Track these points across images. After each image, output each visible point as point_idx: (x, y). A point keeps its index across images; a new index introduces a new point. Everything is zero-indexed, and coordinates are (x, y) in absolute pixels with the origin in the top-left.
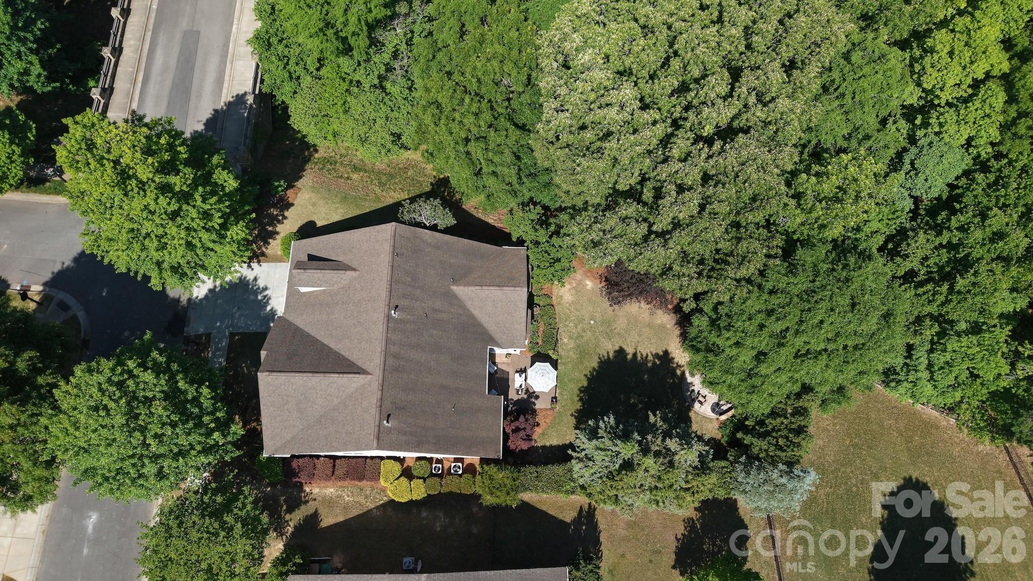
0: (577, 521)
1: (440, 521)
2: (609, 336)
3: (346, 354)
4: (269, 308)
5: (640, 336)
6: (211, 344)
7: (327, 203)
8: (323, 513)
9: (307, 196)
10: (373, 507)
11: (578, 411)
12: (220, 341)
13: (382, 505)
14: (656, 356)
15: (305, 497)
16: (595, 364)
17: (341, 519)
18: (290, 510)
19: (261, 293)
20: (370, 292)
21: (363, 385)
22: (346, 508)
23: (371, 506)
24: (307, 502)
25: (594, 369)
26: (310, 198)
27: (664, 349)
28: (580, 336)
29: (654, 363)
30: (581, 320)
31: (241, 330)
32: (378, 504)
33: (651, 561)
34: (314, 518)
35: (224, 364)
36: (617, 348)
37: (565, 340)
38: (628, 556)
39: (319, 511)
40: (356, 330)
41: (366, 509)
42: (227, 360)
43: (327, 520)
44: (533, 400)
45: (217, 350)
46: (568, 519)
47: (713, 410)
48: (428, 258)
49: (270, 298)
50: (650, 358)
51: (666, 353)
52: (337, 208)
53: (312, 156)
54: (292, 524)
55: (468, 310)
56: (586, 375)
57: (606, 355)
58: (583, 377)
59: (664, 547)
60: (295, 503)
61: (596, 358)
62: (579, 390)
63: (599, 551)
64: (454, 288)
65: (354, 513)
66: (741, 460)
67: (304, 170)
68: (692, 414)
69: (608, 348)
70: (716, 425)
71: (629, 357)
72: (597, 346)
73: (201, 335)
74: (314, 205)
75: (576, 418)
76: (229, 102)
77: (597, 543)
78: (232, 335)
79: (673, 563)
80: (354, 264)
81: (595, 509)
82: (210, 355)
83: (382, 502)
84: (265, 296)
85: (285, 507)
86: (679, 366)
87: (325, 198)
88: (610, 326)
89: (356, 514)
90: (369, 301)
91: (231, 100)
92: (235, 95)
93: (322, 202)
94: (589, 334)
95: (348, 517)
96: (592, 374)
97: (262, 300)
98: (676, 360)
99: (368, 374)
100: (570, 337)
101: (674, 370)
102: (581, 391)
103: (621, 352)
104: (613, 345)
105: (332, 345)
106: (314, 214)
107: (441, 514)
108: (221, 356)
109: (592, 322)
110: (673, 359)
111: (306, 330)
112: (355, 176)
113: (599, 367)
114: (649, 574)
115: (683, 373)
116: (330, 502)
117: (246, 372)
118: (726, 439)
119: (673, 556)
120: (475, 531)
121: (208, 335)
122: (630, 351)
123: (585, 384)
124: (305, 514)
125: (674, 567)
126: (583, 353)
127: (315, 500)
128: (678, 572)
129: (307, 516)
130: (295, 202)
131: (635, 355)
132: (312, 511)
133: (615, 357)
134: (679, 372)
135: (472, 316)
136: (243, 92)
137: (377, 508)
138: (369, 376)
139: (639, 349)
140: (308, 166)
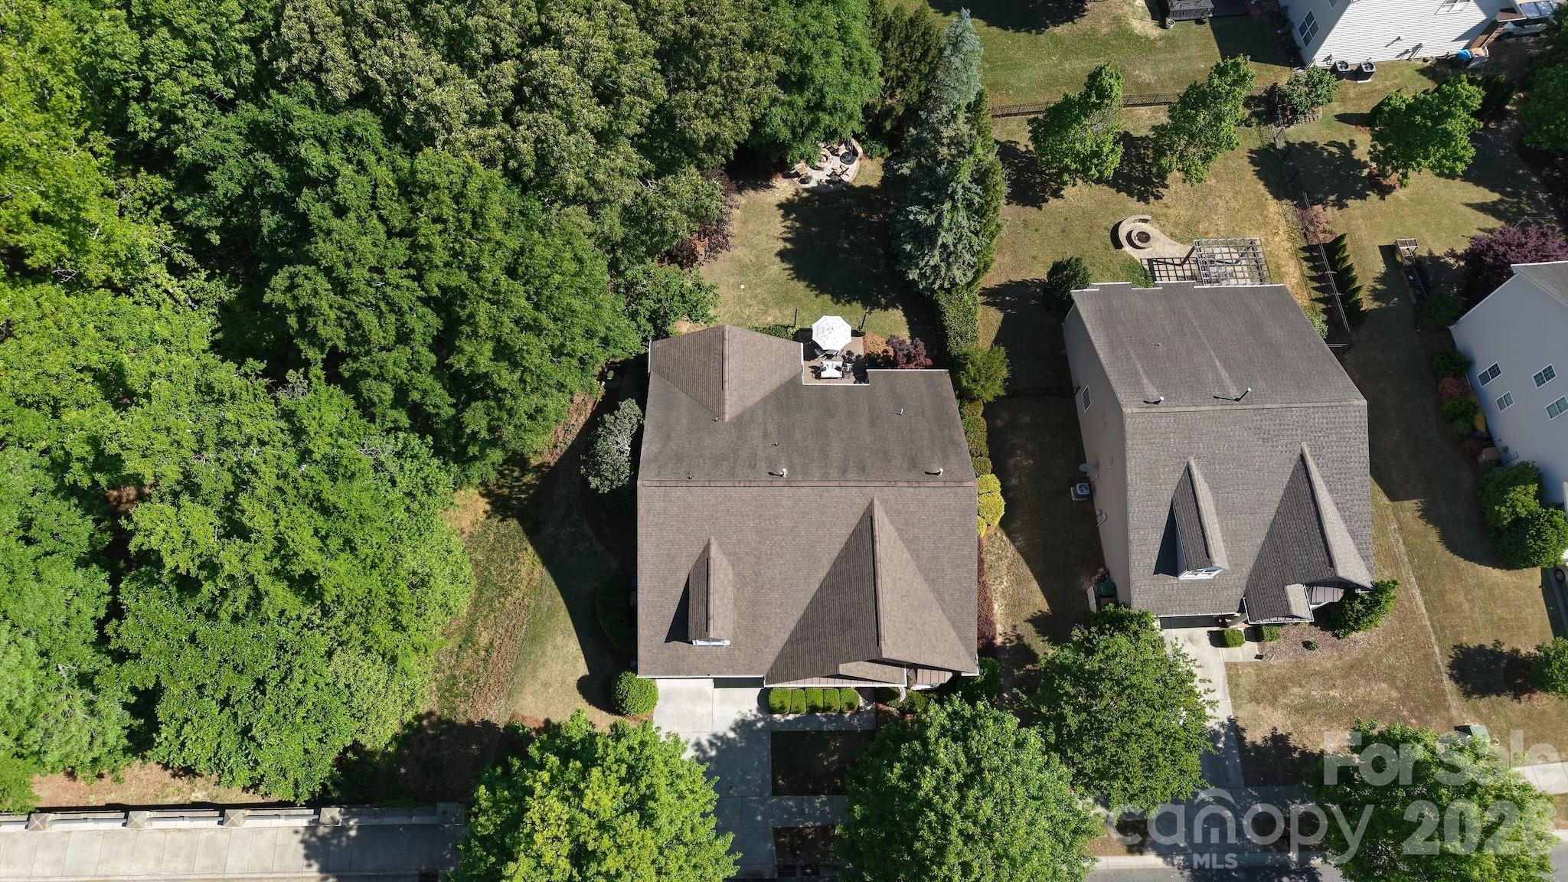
0: (1000, 306)
1: (1022, 461)
2: (760, 268)
3: (838, 547)
4: (731, 735)
5: (759, 233)
6: (792, 825)
7: (544, 665)
8: (1030, 611)
9: (530, 699)
10: (1012, 547)
11: (865, 306)
12: (786, 810)
13: (1009, 535)
14: (785, 216)
15: (1011, 641)
16: (801, 285)
17: (1035, 585)
18: (1032, 657)
19: (704, 752)
20: (747, 515)
21: (887, 512)
22: (1018, 582)
23: (1011, 549)
24: (1019, 637)
25: (807, 286)
26: (534, 693)
27: (776, 208)
28: (763, 301)
29: (795, 219)
30: (741, 300)
31: (769, 776)
32: (1009, 542)
33: (1036, 230)
34: (1039, 623)
35: (824, 798)
36: (778, 259)
37: (770, 319)
38: (1035, 253)
39: (1028, 617)
40: (803, 533)
41: (1018, 555)
42: (816, 793)
43: (1039, 603)
44: (853, 358)
45: (801, 812)
46: (1000, 316)
47: (850, 162)
48: (687, 446)
49: (715, 736)
50: (788, 223)
51: (780, 206)
52: (555, 647)
53: (439, 718)
54: (1050, 652)
55: (756, 404)
56: (817, 296)
57: (788, 272)
58: (819, 300)
59: (1019, 217)
60: (1022, 653)
61: (792, 283)
62: (836, 304)
63: (1032, 282)
64: (727, 417)
65: (1025, 570)
66: (924, 117)
67: (470, 723)
68: (857, 184)
69: (778, 269)
70: (867, 162)
71: (789, 246)
72: (775, 282)
73: (777, 844)
74: (546, 685)
75: (873, 308)
76: (321, 871)
77: (1023, 284)
78: (777, 791)
79: (1036, 209)
80: (697, 550)
81: (984, 289)
82: (810, 824)
83: (1005, 538)
84: (711, 744)
85: (1029, 667)
86: (797, 193)
87: (535, 670)
88: (746, 266)
89: (1025, 566)
90: (761, 515)
91: (315, 867)
92: (305, 862)
93: (542, 674)
94: (758, 291)
95: (1030, 576)
96: (815, 289)
97: (718, 749)
98: (790, 197)
99: (872, 504)
100: (765, 313)
101: (802, 199)
102: (838, 302)
103: (783, 255)
104: (774, 263)
105: (822, 574)
106: (564, 682)
107: (1011, 462)
108: (812, 804)
109: (742, 287)
110: (788, 199)
111: (792, 626)
112: (484, 640)
113: (804, 280)
114: (1051, 232)
115: (805, 190)
116: (1014, 605)
117: (836, 757)
118: (886, 150)
119: (1028, 208)
120: (1027, 419)
121: (777, 832)
122: (780, 245)
123: (828, 297)
124: (1034, 634)
125: (1040, 208)
126: (784, 299)
127: (1015, 627)
128: (1044, 205)
129: (1038, 632)
130: (542, 718)
131: (786, 240)
132: (1030, 626)
133: (790, 262)
134: (805, 195)
135: (765, 400)
136: (301, 847)
137: (1013, 542)
138: (876, 502)
139: (777, 235)
140: (461, 720)
